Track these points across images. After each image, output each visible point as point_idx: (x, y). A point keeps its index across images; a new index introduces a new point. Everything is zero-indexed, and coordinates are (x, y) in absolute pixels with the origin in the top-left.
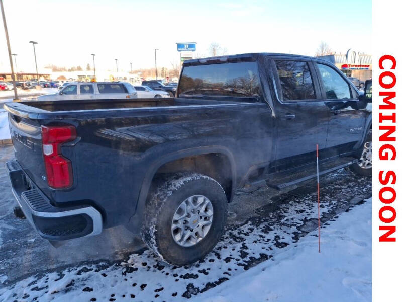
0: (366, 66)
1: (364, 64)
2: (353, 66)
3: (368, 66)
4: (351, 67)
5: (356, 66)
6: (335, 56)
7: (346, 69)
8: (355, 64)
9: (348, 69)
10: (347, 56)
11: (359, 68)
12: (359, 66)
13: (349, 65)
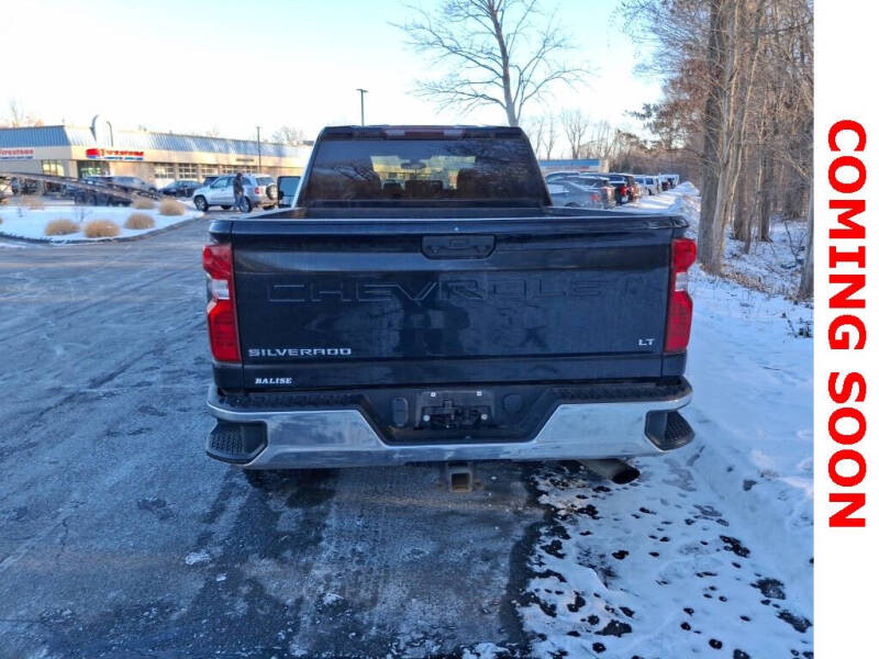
0: (137, 153)
1: (134, 150)
2: (110, 152)
3: (141, 154)
4: (107, 155)
5: (117, 152)
6: (66, 129)
7: (97, 158)
8: (115, 149)
9: (101, 158)
10: (92, 129)
11: (124, 156)
12: (122, 153)
13: (103, 150)
